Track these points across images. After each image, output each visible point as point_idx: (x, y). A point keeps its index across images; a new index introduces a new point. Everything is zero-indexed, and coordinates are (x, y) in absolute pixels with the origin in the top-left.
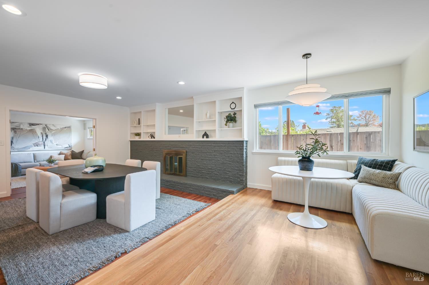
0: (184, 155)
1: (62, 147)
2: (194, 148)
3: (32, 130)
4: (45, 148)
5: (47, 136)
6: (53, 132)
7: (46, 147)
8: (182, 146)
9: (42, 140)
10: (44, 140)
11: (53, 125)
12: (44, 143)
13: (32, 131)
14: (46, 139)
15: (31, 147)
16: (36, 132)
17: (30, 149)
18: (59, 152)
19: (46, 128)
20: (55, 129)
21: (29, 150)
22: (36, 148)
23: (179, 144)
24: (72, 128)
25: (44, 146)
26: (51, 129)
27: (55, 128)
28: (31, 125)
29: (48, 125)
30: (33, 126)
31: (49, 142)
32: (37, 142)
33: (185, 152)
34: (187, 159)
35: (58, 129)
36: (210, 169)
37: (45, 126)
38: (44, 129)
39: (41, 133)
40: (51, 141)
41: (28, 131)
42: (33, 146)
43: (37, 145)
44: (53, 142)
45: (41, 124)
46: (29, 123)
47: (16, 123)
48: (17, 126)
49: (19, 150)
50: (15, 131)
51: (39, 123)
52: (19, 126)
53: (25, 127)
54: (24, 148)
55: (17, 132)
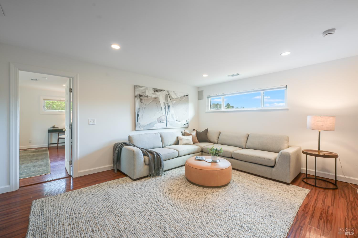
1: (181, 124)
3: (155, 98)
4: (166, 124)
5: (169, 107)
6: (174, 102)
7: (168, 123)
9: (165, 112)
11: (174, 92)
12: (166, 117)
14: (168, 112)
15: (155, 124)
16: (159, 102)
17: (154, 126)
19: (168, 96)
20: (176, 99)
21: (154, 128)
22: (159, 125)
24: (190, 97)
25: (167, 122)
26: (173, 99)
27: (176, 97)
28: (156, 91)
29: (170, 92)
30: (157, 93)
32: (160, 117)
35: (178, 98)
37: (167, 93)
38: (166, 97)
39: (164, 103)
40: (172, 115)
41: (153, 99)
42: (157, 122)
43: (160, 121)
44: (174, 116)
45: (163, 90)
46: (154, 89)
47: (142, 87)
48: (143, 93)
49: (145, 128)
50: (141, 100)
51: (162, 89)
52: (145, 92)
53: (150, 93)
54: (149, 125)
55: (143, 101)
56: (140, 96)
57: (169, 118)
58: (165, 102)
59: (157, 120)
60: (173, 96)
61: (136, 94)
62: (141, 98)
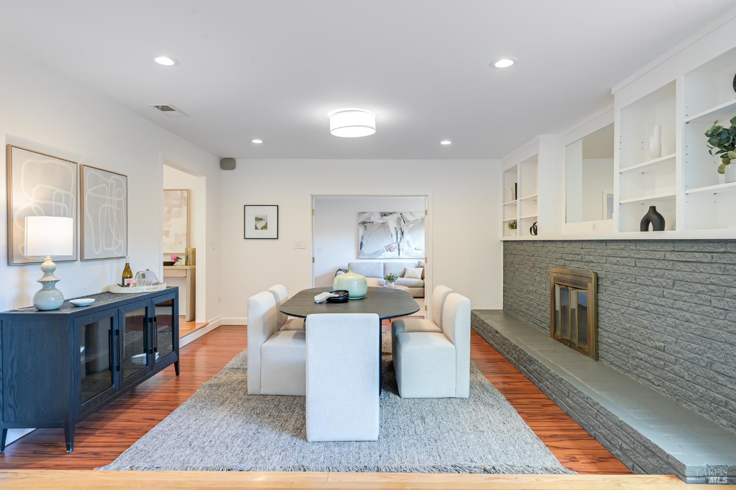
0: (591, 286)
2: (615, 267)
3: (384, 223)
4: (399, 253)
5: (402, 233)
6: (411, 226)
7: (401, 252)
8: (587, 258)
9: (396, 239)
10: (399, 240)
11: (411, 213)
12: (399, 245)
13: (384, 225)
14: (401, 239)
15: (383, 253)
16: (389, 227)
17: (381, 255)
18: (416, 262)
19: (402, 219)
20: (414, 221)
21: (381, 257)
22: (388, 254)
23: (583, 251)
25: (399, 250)
26: (408, 221)
27: (414, 219)
28: (384, 215)
29: (403, 214)
30: (385, 217)
31: (406, 244)
32: (390, 245)
33: (593, 276)
34: (600, 303)
35: (418, 220)
36: (659, 349)
37: (400, 216)
38: (399, 220)
39: (395, 228)
40: (408, 243)
41: (380, 225)
42: (385, 250)
43: (389, 249)
44: (411, 243)
45: (394, 213)
46: (381, 213)
47: (367, 213)
48: (367, 219)
49: (370, 257)
50: (365, 226)
51: (392, 211)
52: (370, 218)
53: (377, 219)
54: (375, 253)
55: (367, 228)
56: (364, 223)
57: (403, 245)
58: (396, 226)
59: (385, 248)
60: (409, 218)
61: (360, 222)
62: (365, 225)
